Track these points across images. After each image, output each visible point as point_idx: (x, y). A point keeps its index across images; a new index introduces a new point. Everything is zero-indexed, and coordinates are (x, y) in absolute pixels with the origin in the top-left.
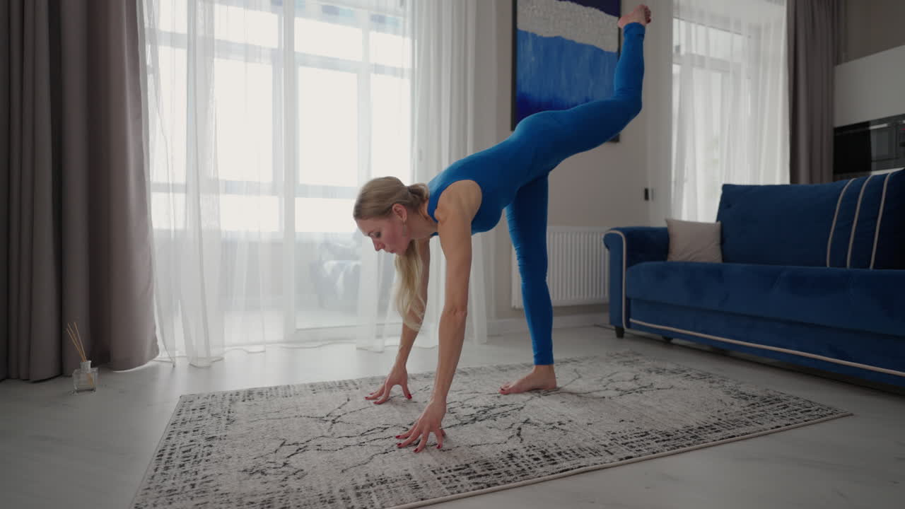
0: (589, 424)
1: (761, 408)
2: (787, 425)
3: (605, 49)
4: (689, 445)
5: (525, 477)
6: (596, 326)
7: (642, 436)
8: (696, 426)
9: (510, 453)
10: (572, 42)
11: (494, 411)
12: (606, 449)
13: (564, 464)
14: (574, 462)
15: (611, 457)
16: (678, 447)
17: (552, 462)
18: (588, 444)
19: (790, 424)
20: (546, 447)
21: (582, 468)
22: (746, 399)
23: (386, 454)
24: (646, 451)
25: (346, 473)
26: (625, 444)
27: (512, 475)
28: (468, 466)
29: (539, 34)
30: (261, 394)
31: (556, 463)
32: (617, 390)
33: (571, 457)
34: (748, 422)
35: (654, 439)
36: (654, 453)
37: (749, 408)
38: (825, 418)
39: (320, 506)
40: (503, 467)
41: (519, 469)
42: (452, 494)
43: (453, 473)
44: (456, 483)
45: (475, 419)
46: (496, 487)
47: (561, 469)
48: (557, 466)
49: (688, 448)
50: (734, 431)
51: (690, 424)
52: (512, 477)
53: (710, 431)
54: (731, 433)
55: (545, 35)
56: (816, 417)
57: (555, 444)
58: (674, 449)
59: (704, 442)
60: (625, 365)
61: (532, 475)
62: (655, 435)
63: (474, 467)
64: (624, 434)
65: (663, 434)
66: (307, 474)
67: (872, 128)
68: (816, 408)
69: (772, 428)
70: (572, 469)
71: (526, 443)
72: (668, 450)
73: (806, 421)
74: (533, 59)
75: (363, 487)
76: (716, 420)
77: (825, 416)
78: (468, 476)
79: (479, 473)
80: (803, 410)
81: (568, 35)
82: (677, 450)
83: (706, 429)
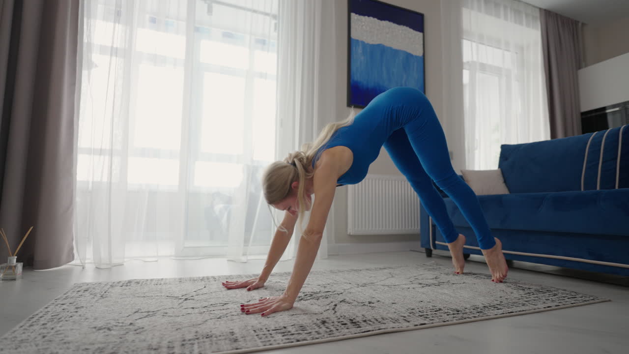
0: (393, 303)
1: (536, 296)
2: (556, 306)
3: (414, 53)
4: (475, 317)
5: (332, 335)
6: (411, 251)
7: (435, 311)
8: (481, 306)
9: (323, 320)
10: (391, 48)
11: (320, 295)
12: (405, 318)
13: (367, 327)
14: (376, 326)
15: (408, 324)
16: (465, 318)
17: (358, 326)
18: (389, 315)
19: (559, 306)
20: (354, 317)
21: (381, 330)
22: (524, 290)
23: (219, 319)
24: (438, 320)
25: (179, 331)
26: (421, 316)
27: (321, 334)
28: (285, 328)
29: (366, 42)
30: (138, 283)
31: (360, 327)
32: (420, 284)
33: (374, 323)
34: (524, 304)
35: (446, 313)
36: (444, 322)
37: (526, 295)
38: (588, 302)
39: (146, 352)
40: (315, 329)
41: (328, 330)
42: (265, 345)
43: (270, 332)
44: (271, 339)
45: (302, 299)
46: (305, 342)
47: (363, 331)
48: (361, 329)
49: (473, 319)
50: (513, 309)
51: (478, 304)
52: (320, 335)
53: (493, 309)
54: (510, 310)
55: (371, 43)
56: (581, 301)
57: (363, 315)
58: (462, 319)
59: (487, 316)
60: (429, 271)
61: (338, 334)
62: (446, 311)
63: (290, 329)
64: (421, 310)
65: (454, 310)
66: (145, 331)
67: (608, 111)
68: (580, 295)
69: (545, 308)
70: (373, 331)
71: (338, 314)
72: (457, 320)
73: (572, 304)
74: (362, 58)
75: (190, 340)
76: (498, 302)
77: (588, 301)
78: (283, 334)
79: (293, 333)
80: (570, 297)
81: (387, 43)
82: (465, 320)
83: (490, 307)
